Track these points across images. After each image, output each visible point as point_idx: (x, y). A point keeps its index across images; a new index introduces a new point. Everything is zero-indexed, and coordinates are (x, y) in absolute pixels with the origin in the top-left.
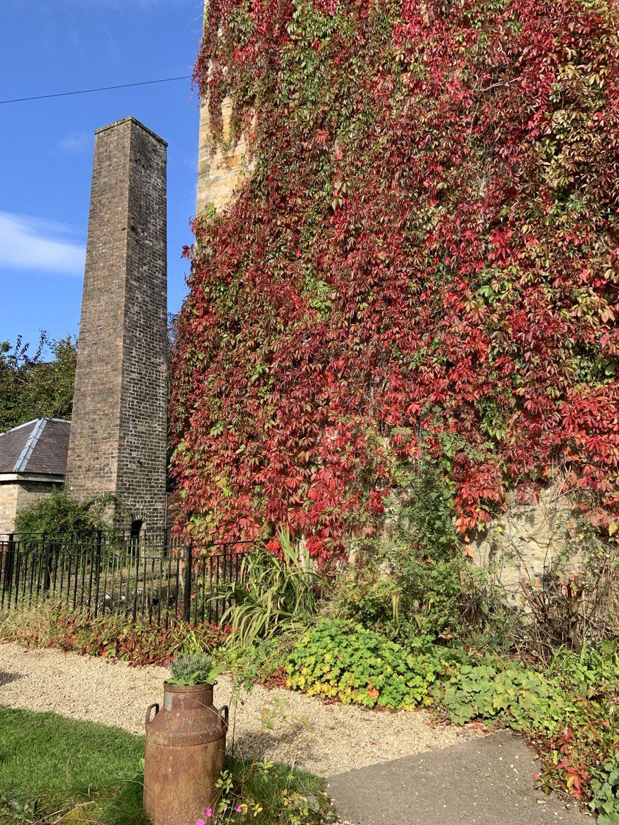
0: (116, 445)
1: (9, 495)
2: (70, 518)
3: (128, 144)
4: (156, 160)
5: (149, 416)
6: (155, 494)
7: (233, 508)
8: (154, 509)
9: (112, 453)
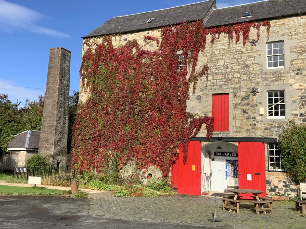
0: (54, 141)
1: (23, 154)
2: (41, 161)
3: (60, 55)
4: (68, 58)
5: (63, 133)
6: (64, 155)
7: (83, 162)
8: (63, 159)
9: (53, 143)
